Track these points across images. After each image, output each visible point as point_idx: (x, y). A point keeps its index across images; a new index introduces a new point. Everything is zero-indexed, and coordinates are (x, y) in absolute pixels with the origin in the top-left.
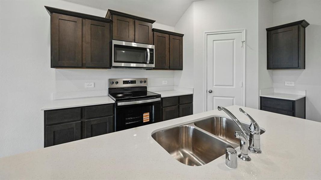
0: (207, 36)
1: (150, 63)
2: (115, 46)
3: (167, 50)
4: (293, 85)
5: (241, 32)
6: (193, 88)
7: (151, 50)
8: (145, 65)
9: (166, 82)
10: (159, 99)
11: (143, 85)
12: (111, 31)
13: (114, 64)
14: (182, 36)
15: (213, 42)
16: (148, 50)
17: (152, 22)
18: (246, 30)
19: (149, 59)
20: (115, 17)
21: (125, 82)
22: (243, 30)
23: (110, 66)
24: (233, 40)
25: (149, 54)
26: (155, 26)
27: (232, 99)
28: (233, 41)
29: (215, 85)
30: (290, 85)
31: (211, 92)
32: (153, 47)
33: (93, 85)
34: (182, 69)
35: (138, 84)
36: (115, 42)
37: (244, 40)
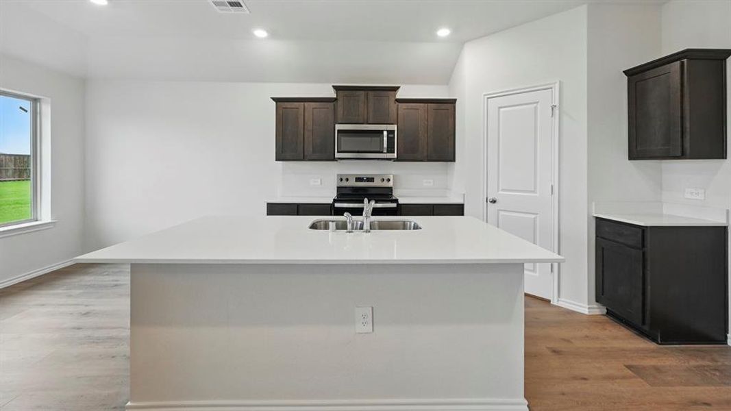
0: (487, 101)
1: (388, 152)
2: (338, 131)
4: (701, 197)
5: (551, 88)
6: (463, 193)
7: (391, 132)
8: (381, 156)
9: (430, 183)
10: (394, 205)
11: (385, 184)
12: (335, 112)
13: (337, 155)
14: (453, 102)
15: (499, 111)
16: (385, 133)
17: (396, 89)
18: (560, 82)
19: (385, 145)
20: (340, 93)
21: (358, 180)
22: (555, 83)
23: (333, 157)
24: (535, 105)
25: (385, 139)
26: (400, 95)
27: (533, 216)
28: (536, 108)
29: (503, 190)
30: (697, 197)
31: (494, 202)
32: (395, 127)
33: (319, 183)
34: (454, 160)
35: (377, 183)
36: (338, 127)
37: (557, 103)
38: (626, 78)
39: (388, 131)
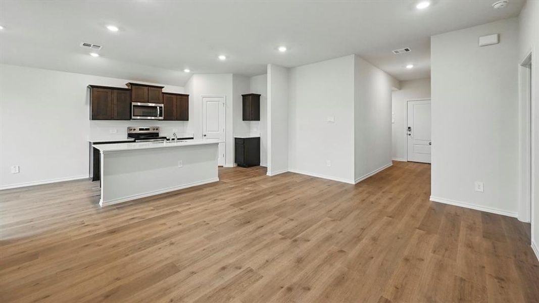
0: (203, 98)
1: (160, 116)
2: (134, 106)
3: (175, 106)
5: (223, 98)
6: (193, 133)
8: (156, 118)
11: (155, 131)
12: (131, 96)
13: (133, 117)
14: (188, 96)
15: (207, 102)
16: (158, 108)
17: (162, 88)
18: (225, 96)
19: (158, 113)
20: (133, 87)
21: (140, 129)
23: (130, 118)
24: (218, 102)
25: (158, 110)
26: (164, 90)
29: (209, 131)
31: (205, 136)
32: (163, 105)
33: (116, 131)
34: (188, 120)
35: (151, 131)
36: (133, 104)
37: (224, 102)
38: (242, 97)
39: (160, 107)
